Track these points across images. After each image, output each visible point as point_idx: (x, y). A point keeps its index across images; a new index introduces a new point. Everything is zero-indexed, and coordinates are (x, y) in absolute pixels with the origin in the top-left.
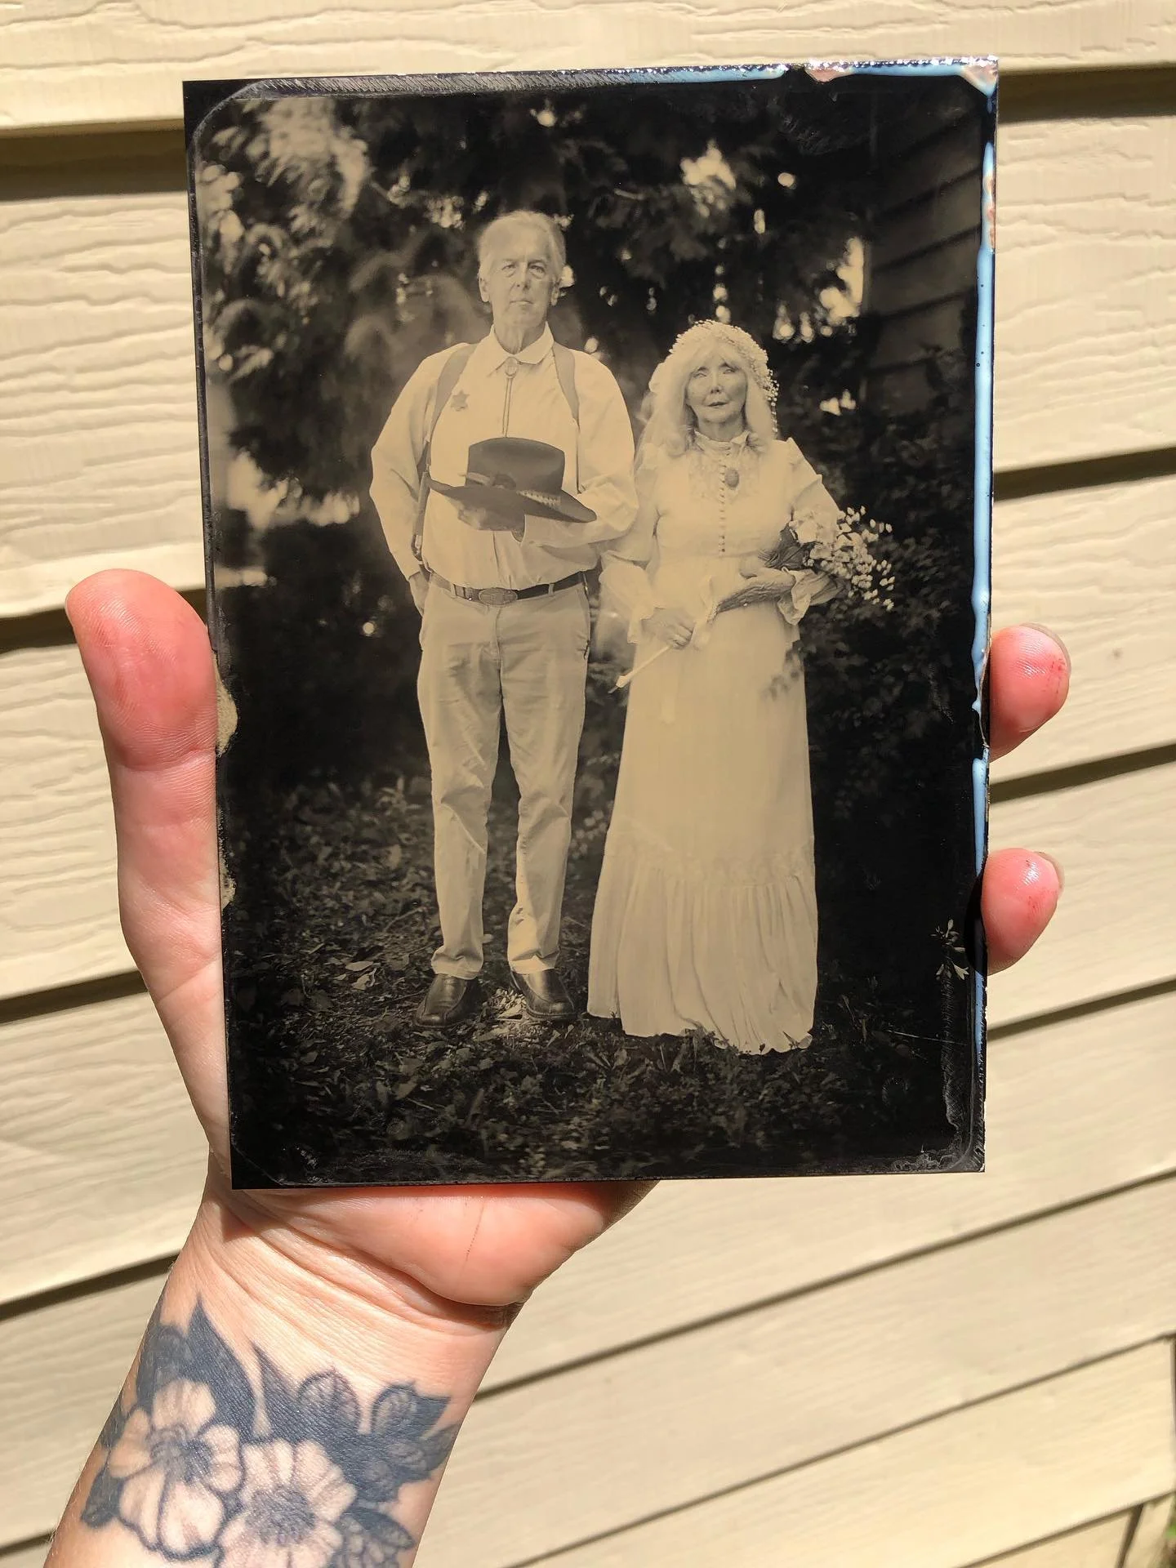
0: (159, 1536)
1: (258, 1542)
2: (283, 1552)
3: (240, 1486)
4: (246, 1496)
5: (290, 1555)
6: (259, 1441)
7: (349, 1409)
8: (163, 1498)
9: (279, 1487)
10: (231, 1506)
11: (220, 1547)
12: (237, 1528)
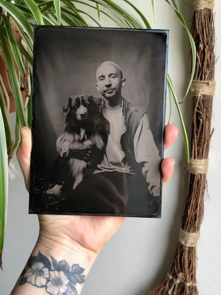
0: (35, 284)
1: (53, 286)
2: (58, 288)
3: (50, 277)
4: (51, 279)
5: (59, 289)
6: (52, 271)
7: (68, 267)
8: (36, 278)
9: (56, 278)
10: (48, 280)
11: (47, 286)
12: (49, 283)
